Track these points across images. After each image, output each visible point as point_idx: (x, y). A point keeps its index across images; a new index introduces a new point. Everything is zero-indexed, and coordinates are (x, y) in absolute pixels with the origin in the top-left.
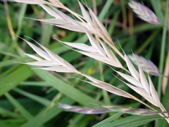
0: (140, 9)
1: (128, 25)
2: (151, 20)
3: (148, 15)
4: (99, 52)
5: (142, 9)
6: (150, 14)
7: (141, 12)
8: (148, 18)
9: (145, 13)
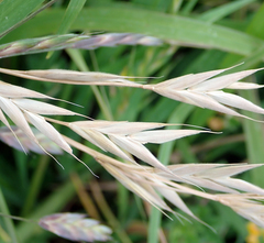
0: (86, 231)
1: (89, 192)
2: (58, 221)
3: (67, 227)
4: (124, 139)
5: (81, 232)
6: (65, 231)
7: (83, 225)
8: (64, 221)
9: (75, 227)
